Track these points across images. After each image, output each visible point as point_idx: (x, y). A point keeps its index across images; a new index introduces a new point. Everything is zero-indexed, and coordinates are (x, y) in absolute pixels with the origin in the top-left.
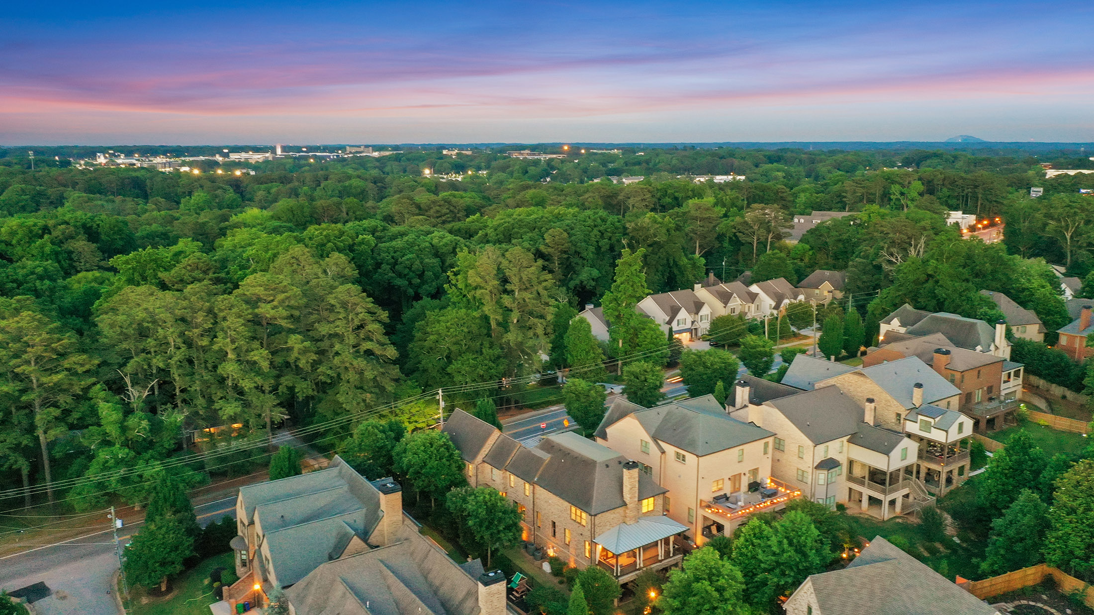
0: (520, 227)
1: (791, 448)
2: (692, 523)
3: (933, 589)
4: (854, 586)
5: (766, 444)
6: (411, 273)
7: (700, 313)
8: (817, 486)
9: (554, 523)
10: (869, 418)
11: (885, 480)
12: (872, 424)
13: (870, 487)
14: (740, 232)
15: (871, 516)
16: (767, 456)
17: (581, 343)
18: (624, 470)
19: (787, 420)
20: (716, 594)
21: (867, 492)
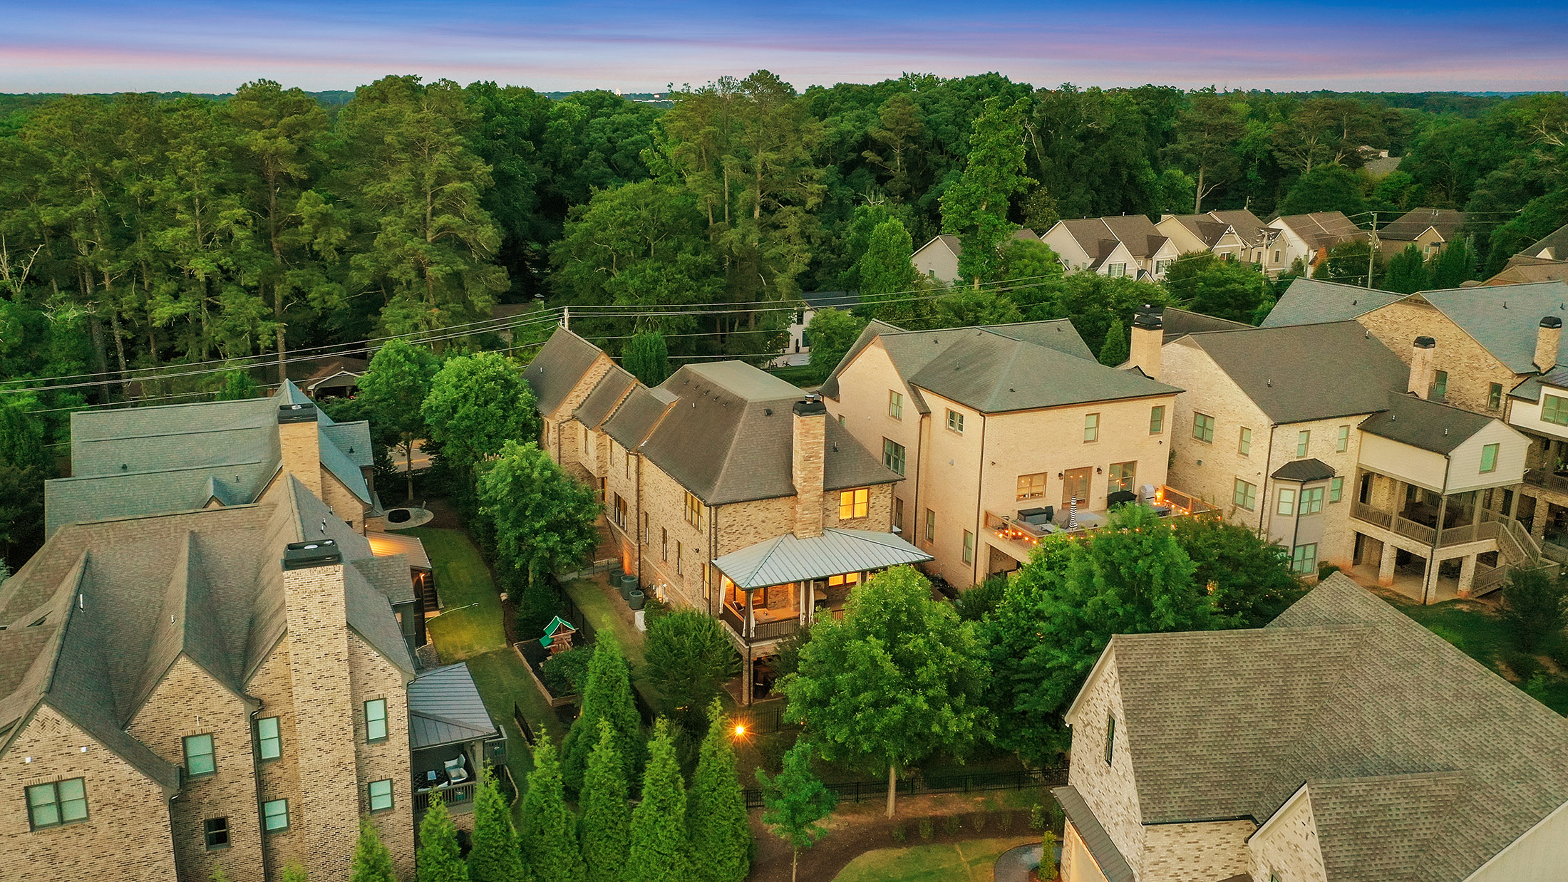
0: (845, 100)
1: (1225, 433)
2: (969, 563)
3: (1448, 695)
4: (1235, 674)
5: (1158, 412)
6: (637, 168)
7: (1157, 257)
8: (1274, 516)
9: (665, 531)
10: (1420, 383)
11: (1435, 518)
12: (1424, 395)
13: (1400, 530)
14: (1280, 150)
15: (1398, 595)
16: (1157, 438)
17: (887, 269)
18: (795, 416)
19: (1221, 372)
20: (890, 668)
21: (1392, 540)
